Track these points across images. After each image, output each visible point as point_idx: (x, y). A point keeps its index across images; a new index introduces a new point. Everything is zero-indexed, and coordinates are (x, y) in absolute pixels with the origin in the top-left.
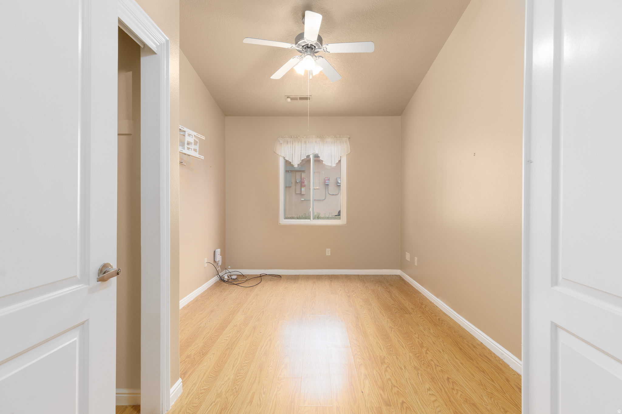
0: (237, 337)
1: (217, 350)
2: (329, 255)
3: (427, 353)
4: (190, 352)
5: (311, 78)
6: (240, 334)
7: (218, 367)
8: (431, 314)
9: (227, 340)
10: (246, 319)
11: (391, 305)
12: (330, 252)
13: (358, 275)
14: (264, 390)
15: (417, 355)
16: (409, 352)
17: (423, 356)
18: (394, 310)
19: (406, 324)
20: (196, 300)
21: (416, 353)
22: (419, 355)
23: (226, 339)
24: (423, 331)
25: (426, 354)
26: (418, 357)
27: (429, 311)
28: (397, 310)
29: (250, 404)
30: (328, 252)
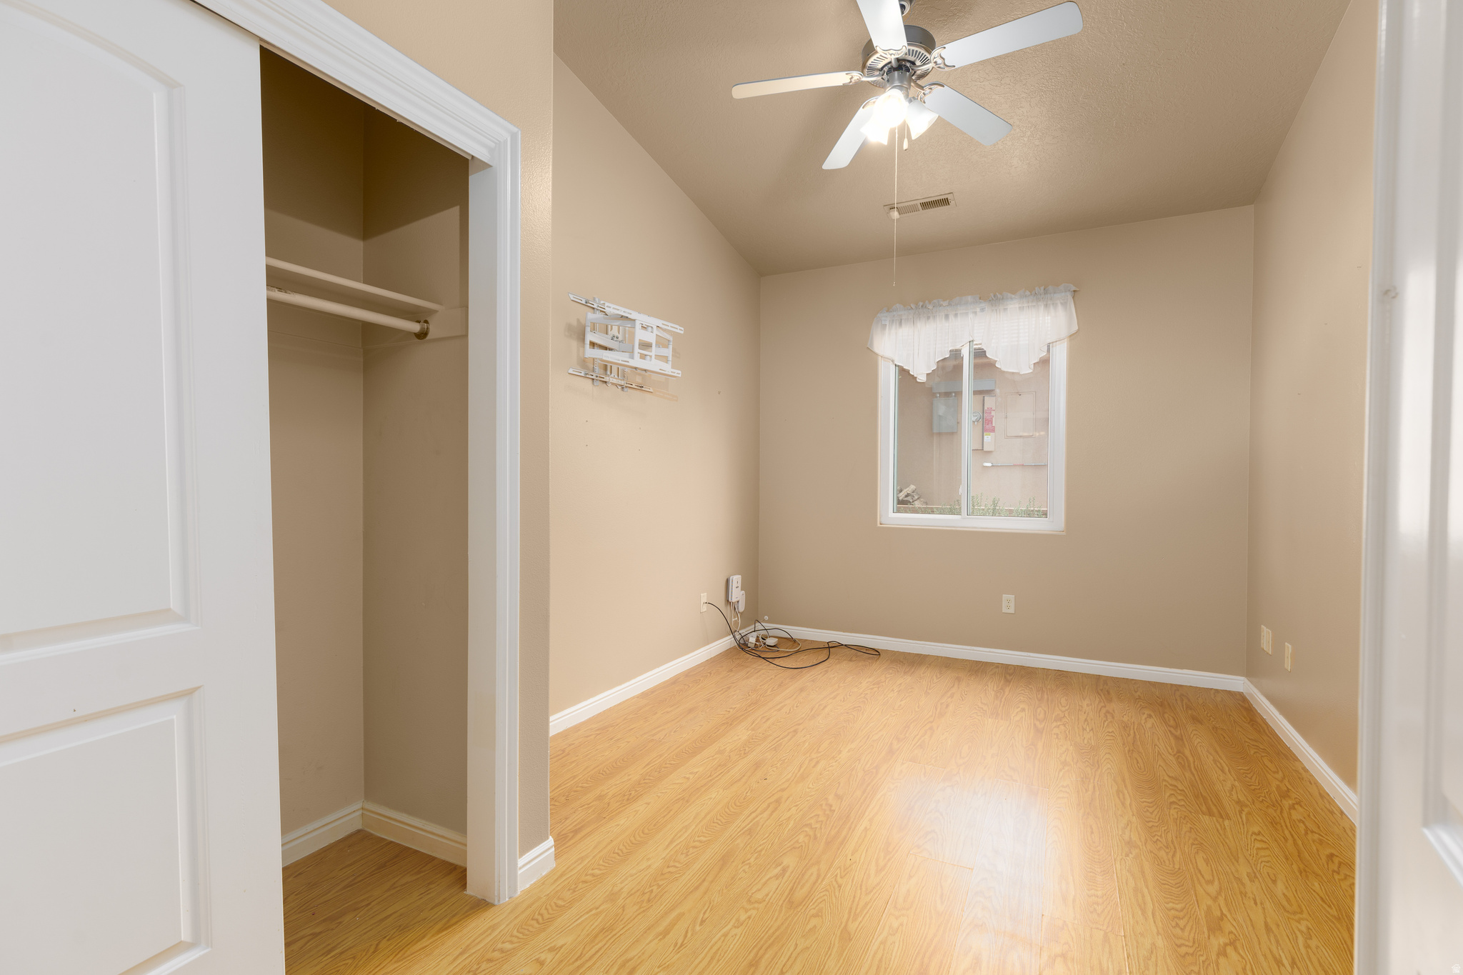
0: (710, 778)
1: (659, 797)
2: (1012, 610)
3: (1225, 955)
4: (608, 789)
5: (905, 146)
6: (720, 772)
7: (642, 835)
8: (1306, 834)
9: (688, 779)
10: (751, 741)
11: (1167, 778)
12: (1012, 605)
13: (1098, 677)
14: (706, 916)
15: (1183, 950)
16: (1158, 933)
17: (1202, 959)
18: (1168, 794)
19: (1193, 844)
20: (674, 681)
21: (1183, 942)
22: (1191, 951)
23: (687, 776)
24: (1246, 880)
25: (1218, 955)
26: (1184, 957)
27: (1300, 821)
28: (1180, 797)
29: (661, 937)
30: (1008, 604)
